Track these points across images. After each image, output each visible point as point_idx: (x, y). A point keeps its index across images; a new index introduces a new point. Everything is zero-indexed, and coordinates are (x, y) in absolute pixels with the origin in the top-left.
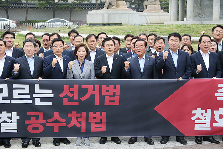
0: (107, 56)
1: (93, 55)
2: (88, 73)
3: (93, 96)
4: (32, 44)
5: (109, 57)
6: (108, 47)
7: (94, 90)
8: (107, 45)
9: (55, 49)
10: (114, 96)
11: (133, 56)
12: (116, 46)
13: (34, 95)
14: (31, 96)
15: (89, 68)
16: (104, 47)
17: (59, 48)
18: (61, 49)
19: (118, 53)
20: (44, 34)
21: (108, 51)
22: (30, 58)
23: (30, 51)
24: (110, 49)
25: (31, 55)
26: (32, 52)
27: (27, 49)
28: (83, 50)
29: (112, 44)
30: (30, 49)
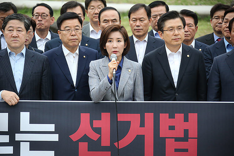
0: (168, 52)
1: (141, 49)
2: (129, 88)
3: (140, 139)
4: (22, 26)
5: (173, 55)
6: (172, 33)
7: (142, 124)
8: (169, 28)
9: (65, 35)
10: (185, 138)
11: (228, 51)
12: (191, 30)
13: (18, 137)
14: (12, 138)
15: (132, 76)
16: (162, 31)
17: (73, 33)
18: (78, 35)
19: (193, 44)
20: (38, 5)
21: (171, 40)
22: (16, 54)
23: (18, 39)
24: (175, 37)
25: (19, 46)
26: (22, 41)
27: (11, 34)
28: (118, 39)
29: (179, 26)
30: (17, 36)
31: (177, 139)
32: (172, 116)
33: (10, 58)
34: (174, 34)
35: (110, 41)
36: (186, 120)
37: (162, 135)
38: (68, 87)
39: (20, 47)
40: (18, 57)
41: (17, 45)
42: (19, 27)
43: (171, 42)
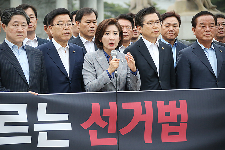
6: (151, 27)
7: (144, 112)
8: (149, 22)
13: (37, 127)
15: (125, 66)
18: (70, 29)
21: (151, 32)
23: (22, 34)
24: (155, 29)
26: (25, 36)
27: (16, 29)
28: (115, 32)
29: (157, 20)
30: (22, 31)
31: (171, 124)
32: (167, 104)
34: (154, 27)
35: (107, 34)
36: (178, 106)
37: (159, 121)
38: (63, 79)
42: (24, 23)
43: (151, 34)
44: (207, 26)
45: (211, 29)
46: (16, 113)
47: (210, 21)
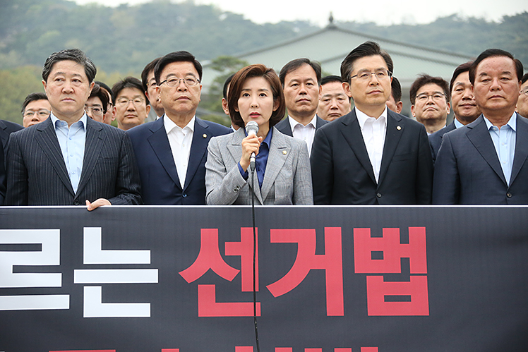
0: (362, 118)
6: (365, 82)
7: (320, 249)
8: (361, 72)
10: (404, 274)
13: (80, 276)
14: (68, 278)
15: (289, 162)
16: (349, 81)
17: (183, 86)
21: (364, 94)
22: (69, 126)
23: (73, 97)
24: (372, 87)
25: (75, 110)
26: (80, 101)
27: (60, 87)
28: (262, 90)
29: (379, 70)
30: (72, 90)
31: (388, 277)
32: (377, 233)
33: (57, 132)
34: (371, 83)
35: (246, 95)
36: (404, 239)
37: (359, 269)
38: (168, 189)
39: (77, 114)
40: (72, 130)
41: (72, 108)
42: (76, 75)
43: (365, 98)
44: (495, 79)
45: (503, 85)
46: (37, 247)
47: (500, 69)
